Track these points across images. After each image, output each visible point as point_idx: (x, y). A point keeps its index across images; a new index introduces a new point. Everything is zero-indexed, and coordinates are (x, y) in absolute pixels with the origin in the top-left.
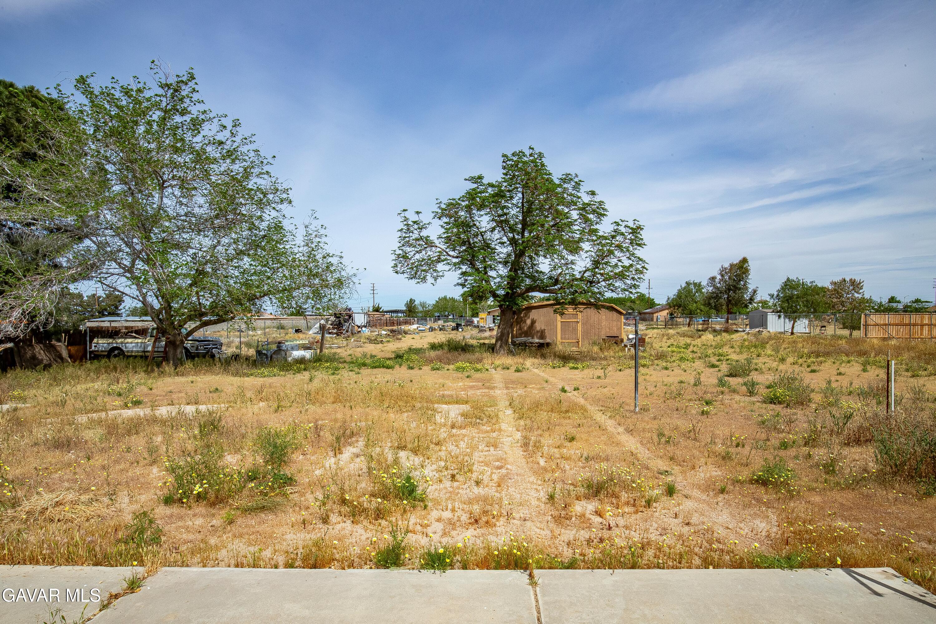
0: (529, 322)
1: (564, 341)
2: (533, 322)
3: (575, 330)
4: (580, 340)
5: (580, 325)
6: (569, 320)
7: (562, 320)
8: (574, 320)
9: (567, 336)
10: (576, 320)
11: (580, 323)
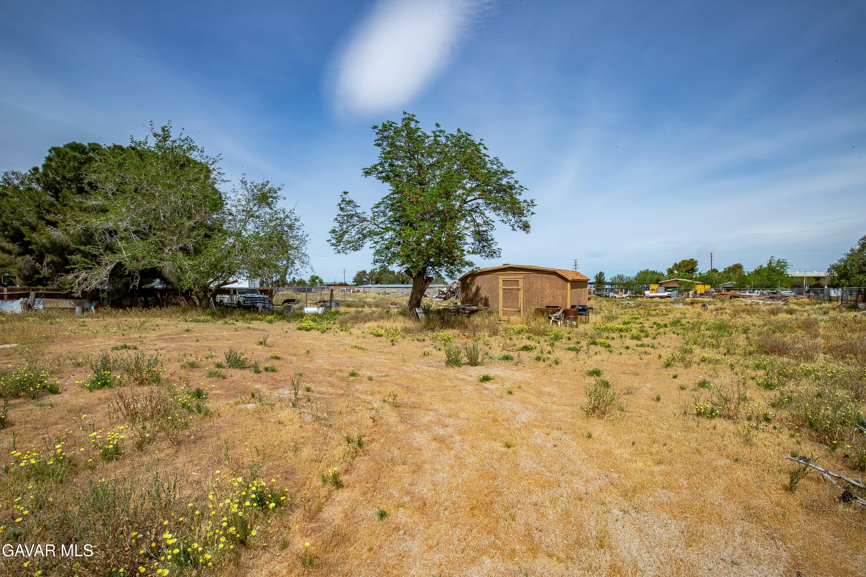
0: (474, 289)
1: (506, 309)
2: (478, 289)
3: (517, 298)
4: (522, 309)
5: (521, 293)
6: (510, 288)
7: (504, 287)
8: (515, 287)
9: (509, 304)
10: (517, 287)
11: (522, 291)
